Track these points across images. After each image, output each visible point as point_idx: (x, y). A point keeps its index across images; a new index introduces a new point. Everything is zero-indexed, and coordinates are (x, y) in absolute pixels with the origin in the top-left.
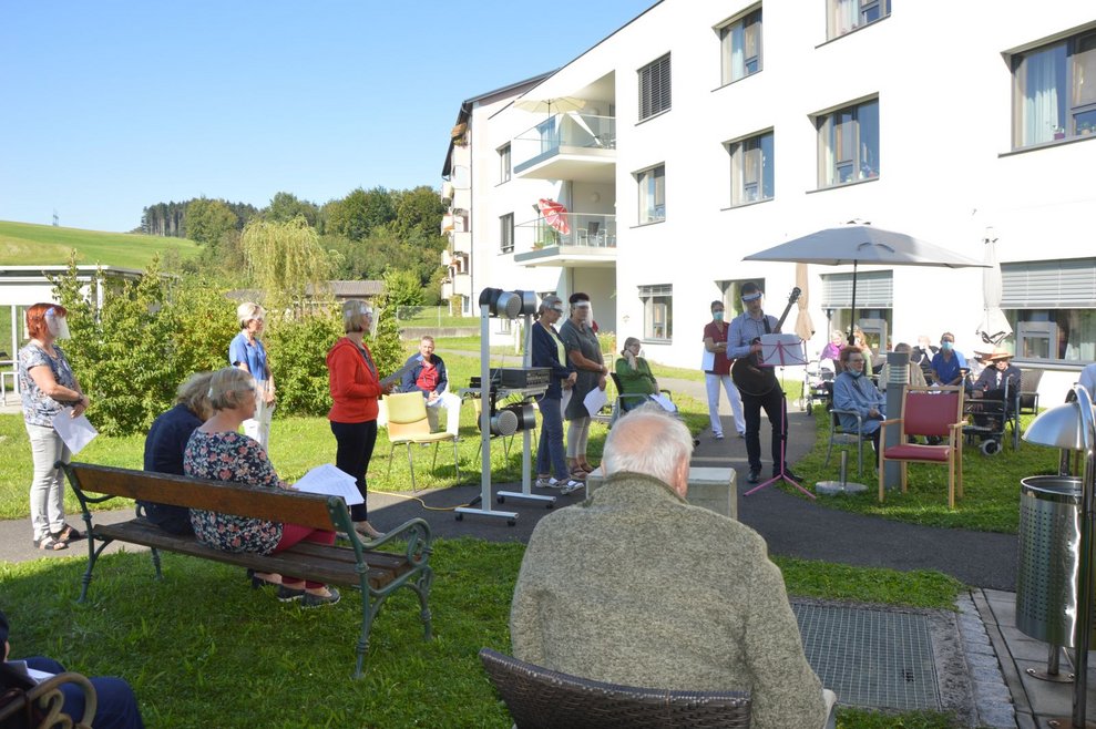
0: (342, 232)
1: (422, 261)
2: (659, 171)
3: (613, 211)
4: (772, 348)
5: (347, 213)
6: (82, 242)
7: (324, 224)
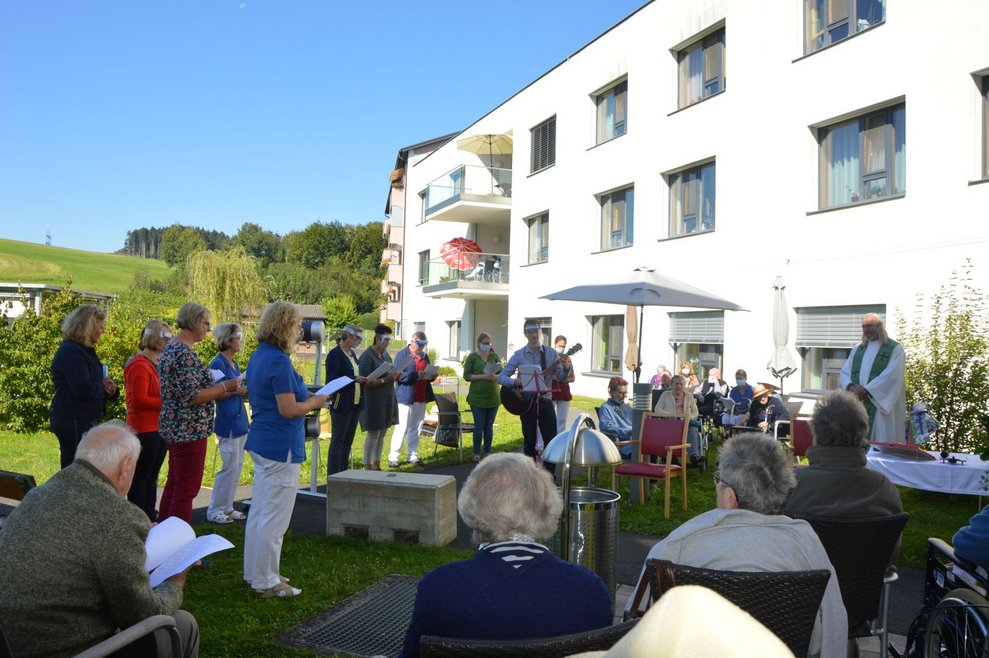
0: (300, 259)
1: (370, 289)
2: (544, 217)
3: (507, 251)
4: (530, 377)
5: (305, 243)
6: (67, 260)
7: (284, 252)
